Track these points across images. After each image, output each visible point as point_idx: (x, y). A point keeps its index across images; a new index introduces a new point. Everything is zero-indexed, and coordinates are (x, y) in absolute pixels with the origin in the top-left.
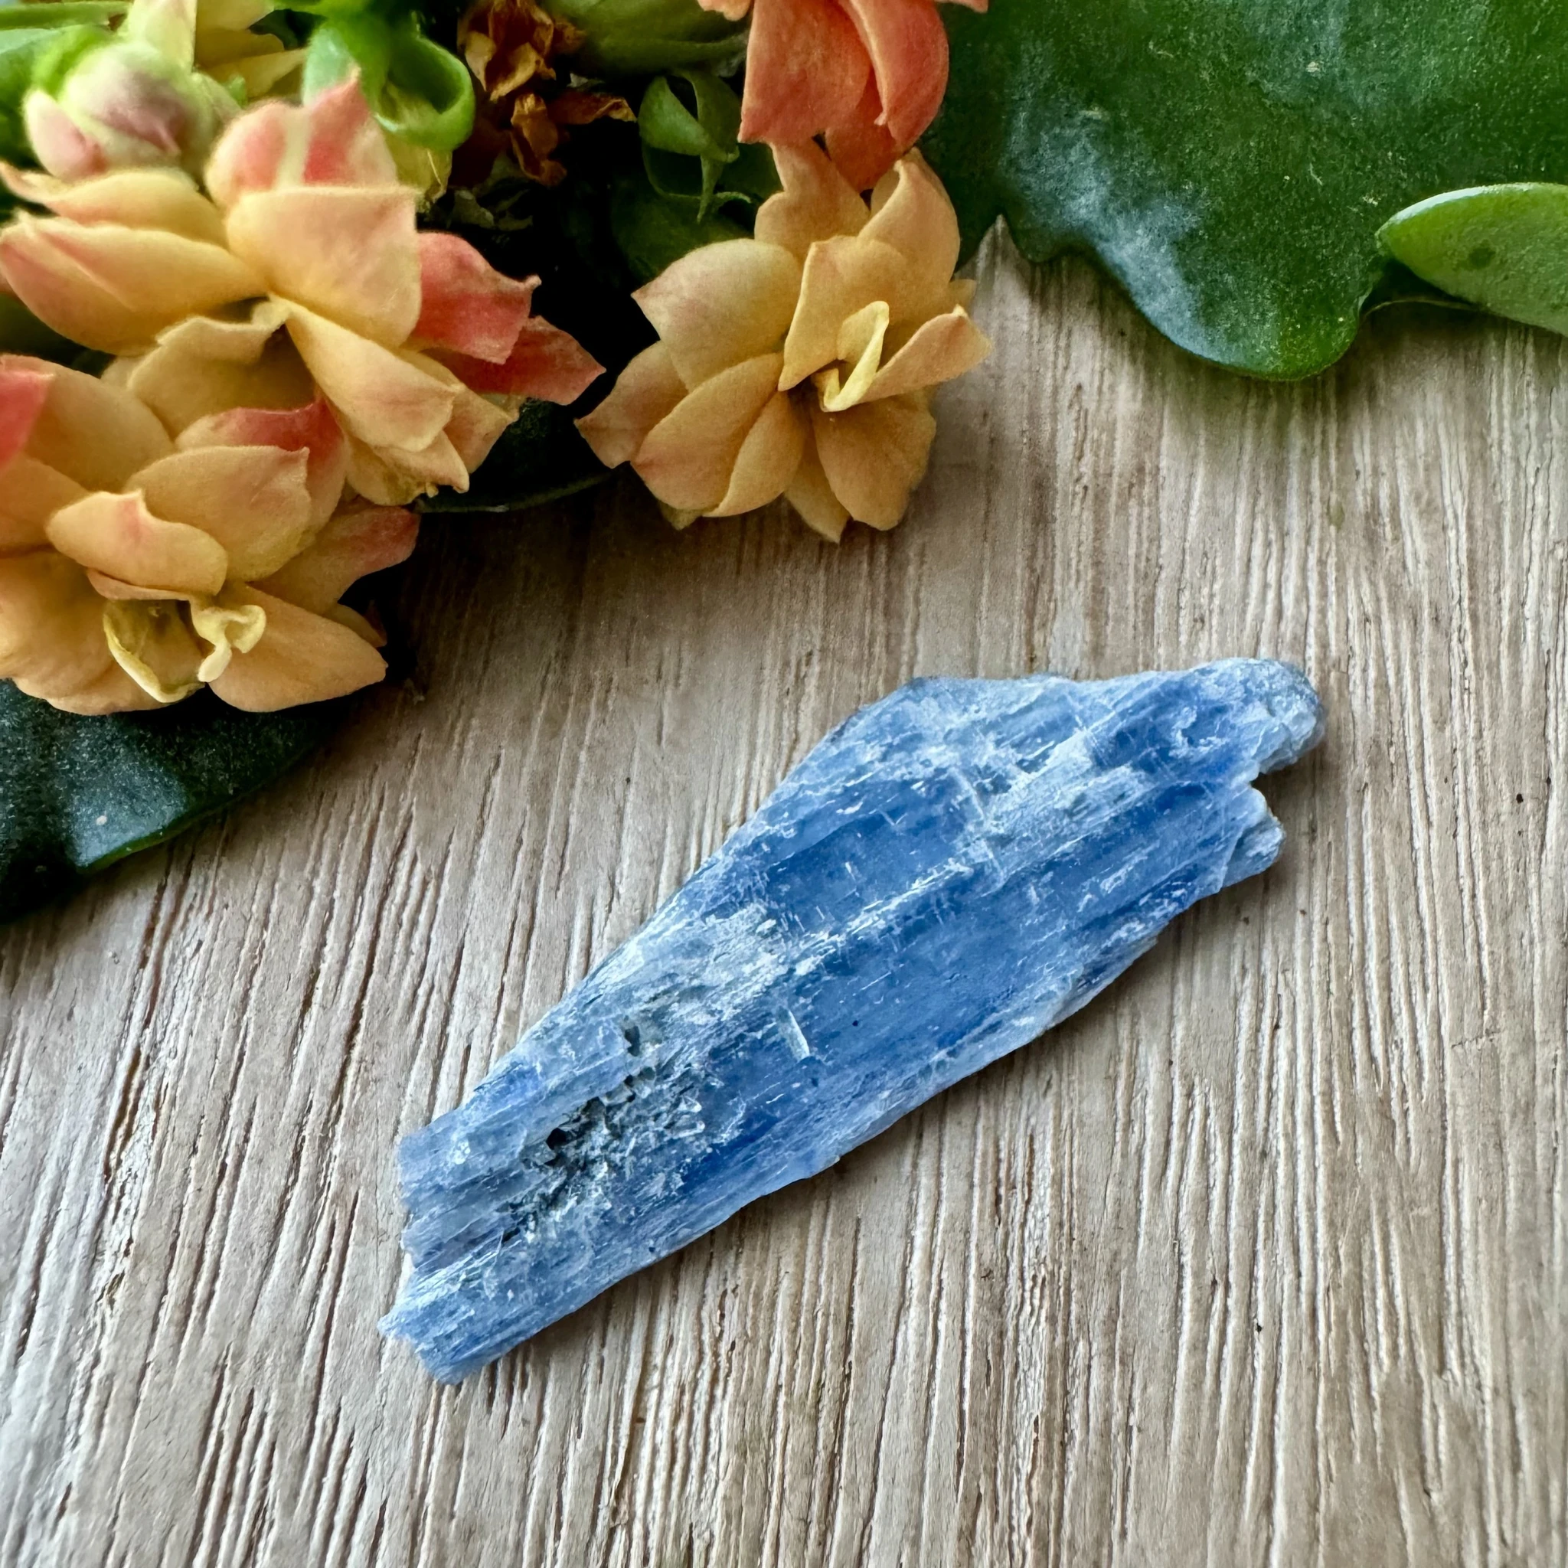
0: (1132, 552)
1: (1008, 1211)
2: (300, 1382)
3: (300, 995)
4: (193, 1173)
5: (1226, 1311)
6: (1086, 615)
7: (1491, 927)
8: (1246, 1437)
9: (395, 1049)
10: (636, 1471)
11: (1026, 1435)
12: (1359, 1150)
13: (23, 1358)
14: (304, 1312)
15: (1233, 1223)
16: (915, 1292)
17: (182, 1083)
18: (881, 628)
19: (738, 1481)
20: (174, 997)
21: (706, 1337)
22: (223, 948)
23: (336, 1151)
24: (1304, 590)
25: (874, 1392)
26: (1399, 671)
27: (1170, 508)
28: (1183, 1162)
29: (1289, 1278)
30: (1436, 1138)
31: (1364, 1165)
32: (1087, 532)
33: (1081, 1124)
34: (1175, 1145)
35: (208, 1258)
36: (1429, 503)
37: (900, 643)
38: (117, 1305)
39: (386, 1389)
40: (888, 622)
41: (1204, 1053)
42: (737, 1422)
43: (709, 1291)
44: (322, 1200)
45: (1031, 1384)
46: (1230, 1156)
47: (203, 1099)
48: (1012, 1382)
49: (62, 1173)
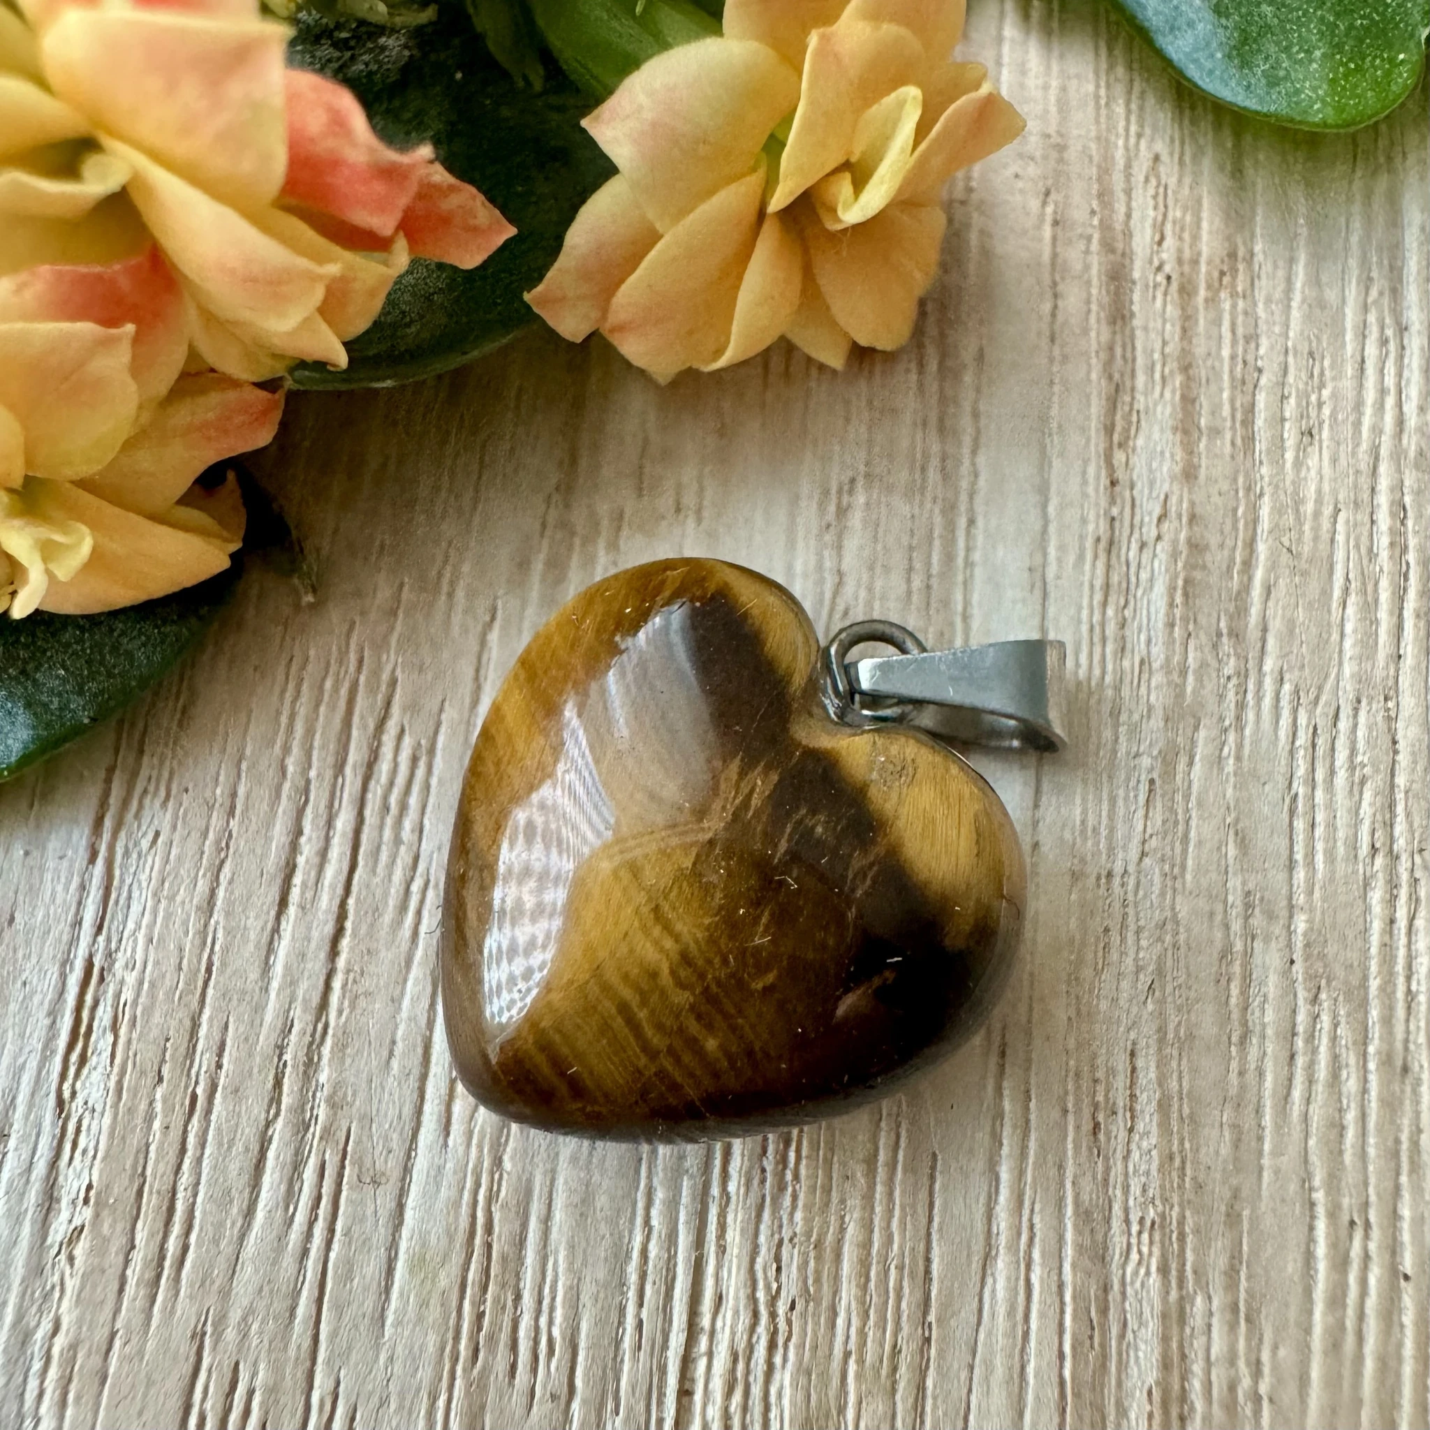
0: (1226, 352)
1: (1108, 1142)
2: (292, 1352)
3: (274, 894)
4: (158, 1106)
5: (1366, 1257)
6: (1175, 430)
8: (1395, 1406)
9: (387, 957)
11: (1138, 1407)
14: (293, 1269)
15: (1372, 1151)
17: (141, 1000)
18: (935, 448)
20: (129, 897)
21: (761, 1295)
22: (185, 838)
23: (323, 1077)
25: (959, 1359)
27: (1268, 300)
28: (1311, 1081)
32: (1173, 332)
33: (1191, 1036)
34: (1300, 1061)
35: (180, 1206)
37: (957, 466)
38: (77, 1262)
39: (391, 1359)
40: (943, 442)
41: (1331, 950)
42: (800, 1396)
43: (762, 1239)
44: (309, 1135)
45: (1142, 1346)
46: (1365, 1071)
47: (167, 1020)
48: (1119, 1344)
49: (9, 1107)
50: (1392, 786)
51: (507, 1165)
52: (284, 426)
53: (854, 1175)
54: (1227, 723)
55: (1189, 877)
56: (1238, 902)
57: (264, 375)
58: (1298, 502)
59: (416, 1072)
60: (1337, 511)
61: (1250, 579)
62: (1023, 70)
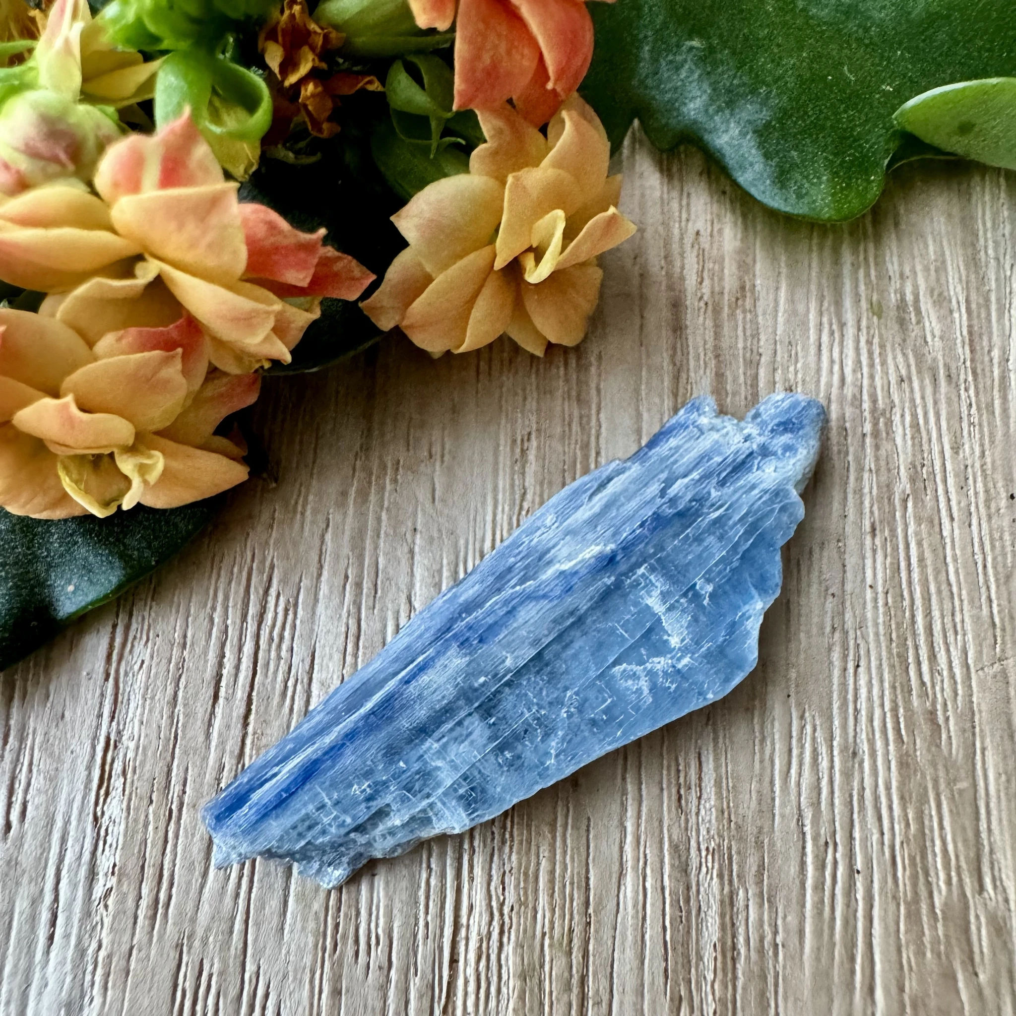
0: (740, 345)
1: (687, 805)
2: (233, 950)
3: (211, 692)
4: (151, 817)
5: (835, 862)
6: (713, 393)
7: (998, 587)
8: (854, 945)
9: (276, 724)
10: (455, 995)
11: (708, 955)
12: (918, 747)
13: (53, 947)
14: (231, 905)
15: (837, 801)
16: (629, 864)
17: (139, 758)
18: (576, 413)
19: (522, 997)
20: (129, 699)
21: (494, 904)
22: (158, 664)
24: (858, 362)
25: (606, 932)
26: (926, 414)
27: (764, 314)
28: (801, 764)
29: (875, 837)
30: (969, 734)
31: (921, 755)
32: (709, 335)
33: (732, 742)
34: (795, 752)
35: (166, 874)
36: (940, 295)
38: (110, 908)
39: (288, 952)
40: (580, 408)
41: (811, 688)
42: (518, 959)
43: (494, 872)
45: (710, 920)
46: (832, 756)
47: (153, 767)
48: (697, 920)
49: (67, 823)
53: (544, 833)
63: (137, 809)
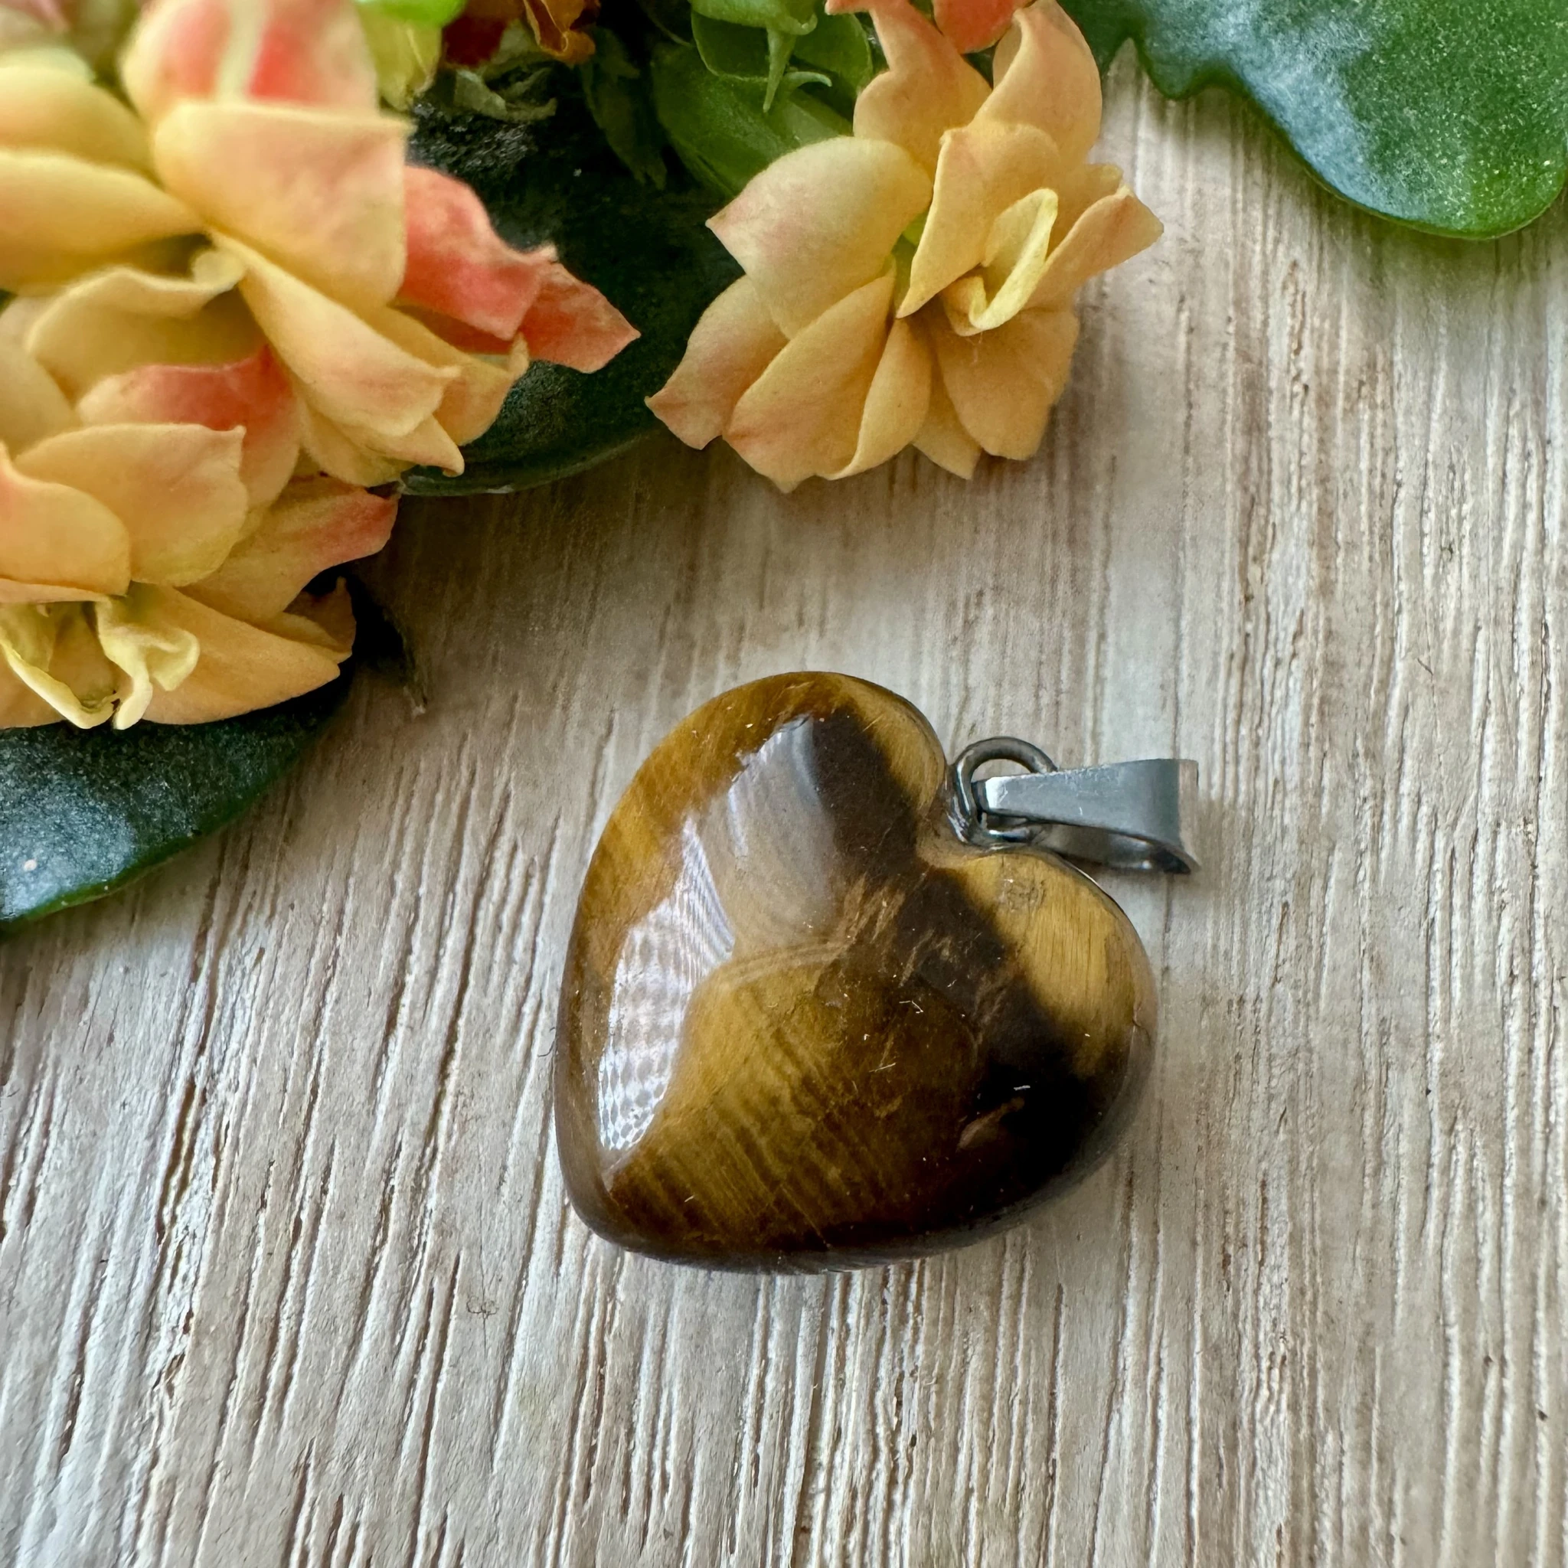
0: (1364, 466)
1: (1238, 1275)
2: (398, 1484)
3: (382, 1015)
4: (261, 1232)
5: (1502, 1394)
6: (1311, 544)
8: (1530, 1548)
9: (497, 1081)
11: (1267, 1548)
13: (68, 1456)
14: (399, 1401)
15: (1508, 1286)
17: (245, 1123)
18: (1065, 561)
20: (233, 1017)
21: (881, 1430)
22: (289, 957)
23: (432, 1203)
25: (1083, 1498)
27: (1408, 412)
28: (1446, 1215)
32: (1310, 442)
33: (1324, 1167)
34: (1436, 1194)
35: (283, 1335)
37: (1088, 579)
38: (177, 1392)
39: (500, 1494)
40: (1073, 555)
41: (1468, 1080)
42: (921, 1534)
43: (883, 1373)
44: (417, 1264)
45: (1272, 1485)
46: (1501, 1204)
47: (271, 1142)
48: (1248, 1484)
49: (108, 1231)
50: (1532, 912)
51: (621, 1295)
52: (396, 531)
53: (977, 1308)
54: (1363, 846)
55: (1322, 1004)
56: (1373, 1030)
57: (375, 480)
58: (1437, 620)
59: (527, 1200)
60: (1477, 629)
61: (1388, 697)
62: (1157, 172)
63: (237, 1216)
